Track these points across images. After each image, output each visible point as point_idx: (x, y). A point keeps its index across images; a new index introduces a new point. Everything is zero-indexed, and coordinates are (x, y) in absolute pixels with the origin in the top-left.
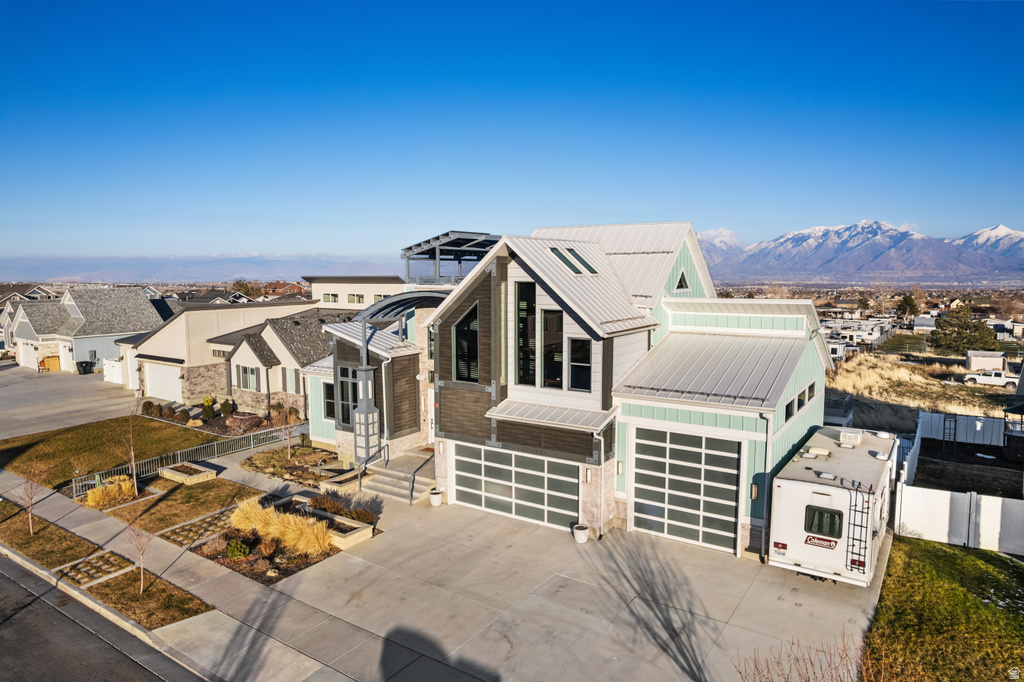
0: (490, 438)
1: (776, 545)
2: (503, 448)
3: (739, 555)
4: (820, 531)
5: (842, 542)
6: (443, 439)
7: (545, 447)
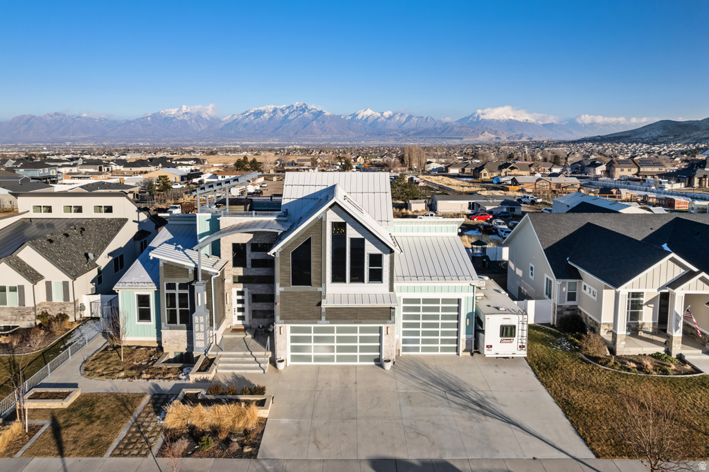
0: (321, 319)
1: (487, 346)
2: (330, 323)
3: (460, 355)
4: (506, 336)
5: (515, 339)
6: (283, 325)
7: (360, 319)
